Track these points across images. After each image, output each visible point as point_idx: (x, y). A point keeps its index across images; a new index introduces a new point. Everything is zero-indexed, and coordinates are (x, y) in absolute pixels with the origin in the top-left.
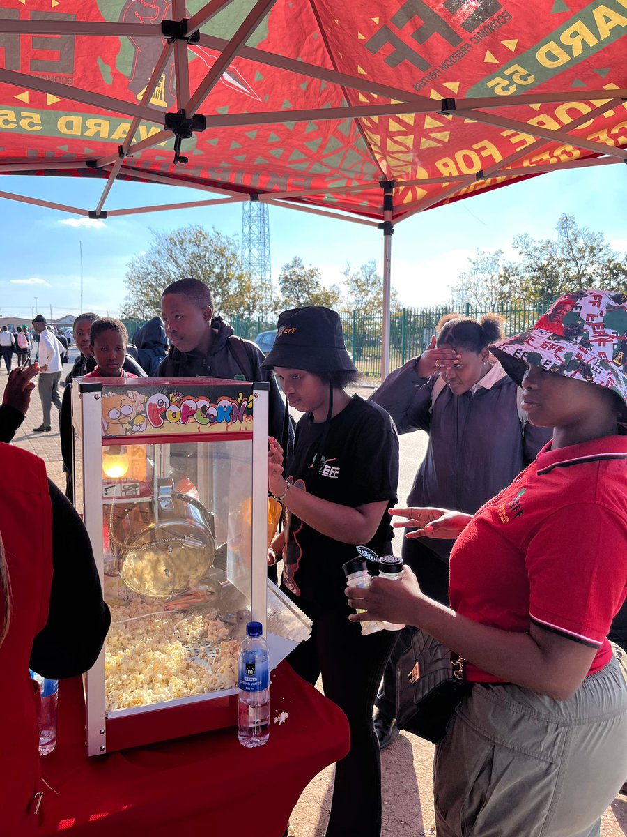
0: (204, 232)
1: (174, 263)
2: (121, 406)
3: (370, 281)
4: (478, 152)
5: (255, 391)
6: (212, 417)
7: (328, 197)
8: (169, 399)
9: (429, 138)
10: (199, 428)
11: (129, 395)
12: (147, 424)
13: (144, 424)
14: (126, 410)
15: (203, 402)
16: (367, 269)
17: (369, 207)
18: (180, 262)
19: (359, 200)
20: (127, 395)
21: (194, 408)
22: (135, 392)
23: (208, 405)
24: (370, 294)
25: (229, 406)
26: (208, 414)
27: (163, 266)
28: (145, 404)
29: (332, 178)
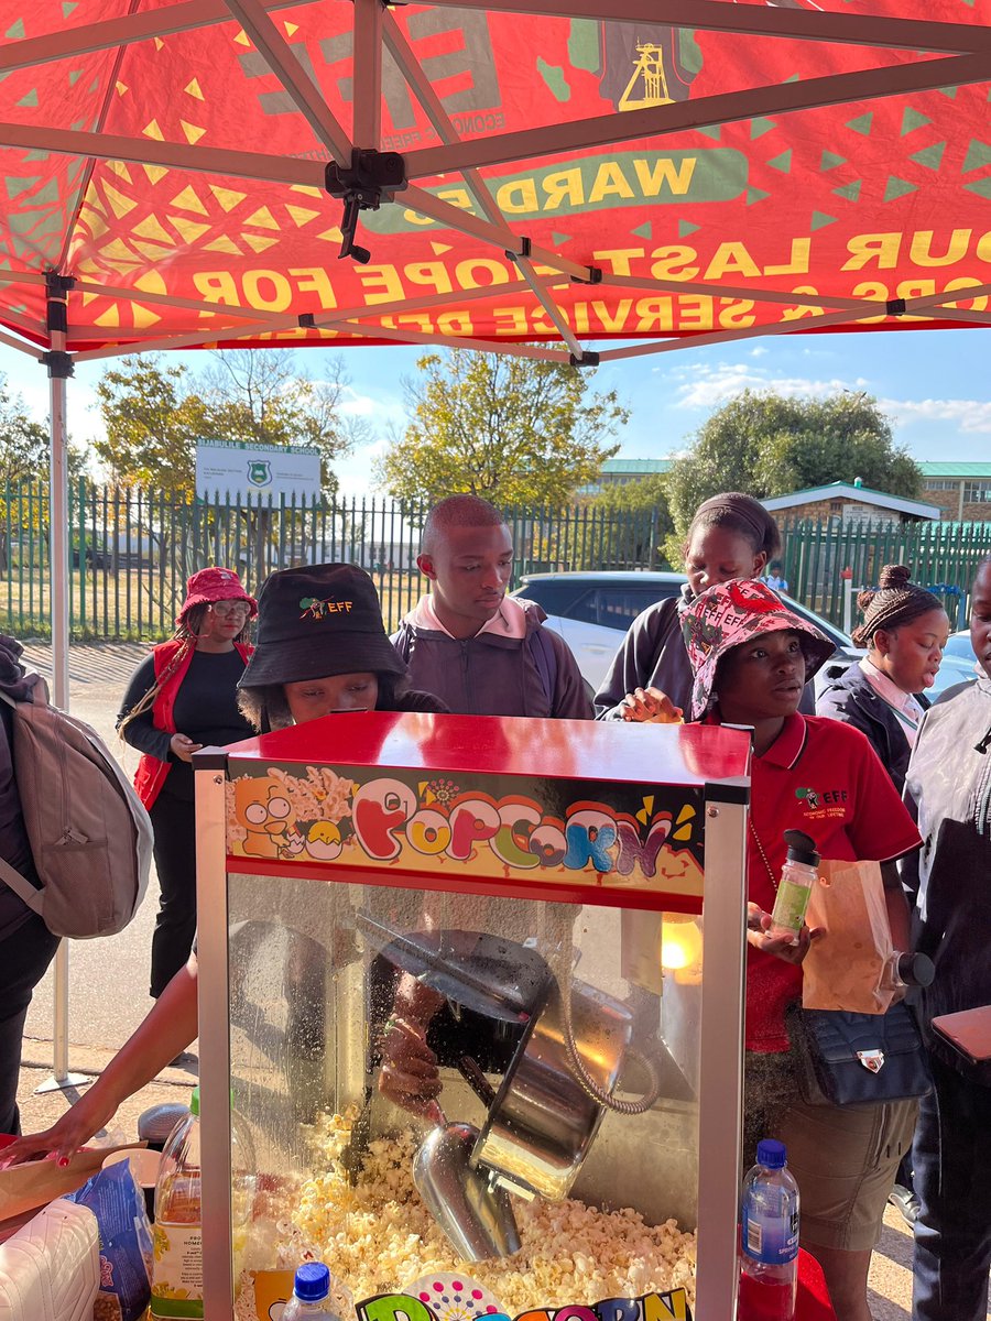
4: (293, 281)
9: (165, 224)
17: (25, 316)
19: (10, 301)
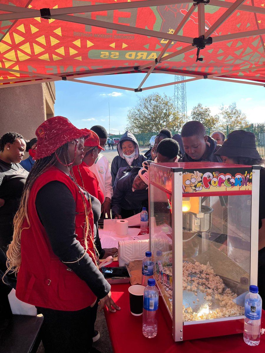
0: (159, 96)
1: (146, 109)
2: (191, 178)
3: (233, 112)
5: (253, 170)
6: (232, 183)
7: (241, 74)
8: (213, 174)
10: (226, 189)
11: (195, 173)
12: (202, 187)
13: (201, 187)
14: (193, 180)
15: (228, 176)
16: (232, 107)
17: (260, 77)
18: (149, 109)
19: (256, 74)
20: (193, 173)
21: (224, 179)
22: (197, 172)
23: (230, 177)
24: (233, 118)
25: (241, 178)
26: (231, 182)
27: (142, 111)
28: (202, 177)
29: (243, 65)
